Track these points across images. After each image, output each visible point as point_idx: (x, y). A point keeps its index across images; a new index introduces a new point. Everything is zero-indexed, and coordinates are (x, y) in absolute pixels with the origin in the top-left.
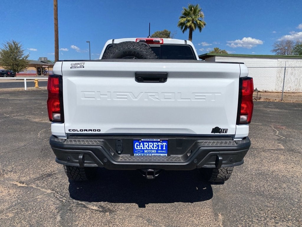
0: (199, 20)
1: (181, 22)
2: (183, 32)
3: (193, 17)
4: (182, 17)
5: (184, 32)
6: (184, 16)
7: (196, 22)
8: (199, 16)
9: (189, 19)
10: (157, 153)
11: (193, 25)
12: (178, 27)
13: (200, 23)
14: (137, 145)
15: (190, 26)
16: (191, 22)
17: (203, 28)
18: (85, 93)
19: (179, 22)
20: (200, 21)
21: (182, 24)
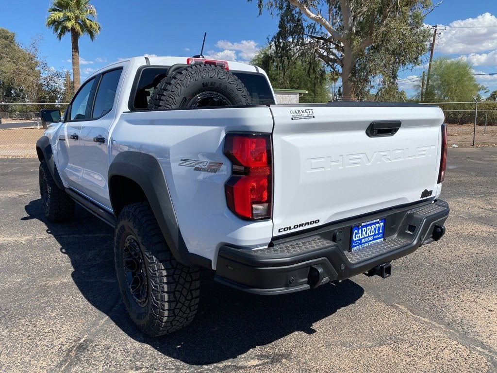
0: (88, 19)
1: (53, 18)
2: (60, 36)
3: (77, 12)
4: (54, 10)
5: (60, 38)
6: (57, 8)
7: (82, 21)
8: (86, 11)
9: (69, 14)
10: (374, 239)
11: (78, 27)
12: (47, 28)
13: (91, 26)
14: (356, 234)
15: (73, 30)
16: (73, 21)
17: (98, 34)
18: (313, 161)
19: (48, 18)
20: (91, 21)
21: (55, 24)
